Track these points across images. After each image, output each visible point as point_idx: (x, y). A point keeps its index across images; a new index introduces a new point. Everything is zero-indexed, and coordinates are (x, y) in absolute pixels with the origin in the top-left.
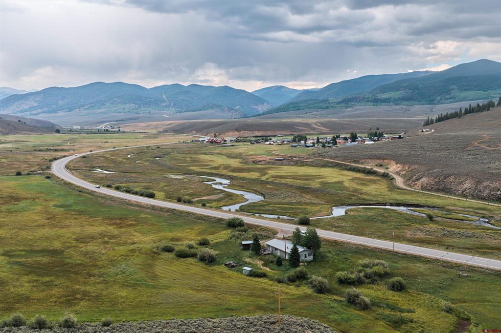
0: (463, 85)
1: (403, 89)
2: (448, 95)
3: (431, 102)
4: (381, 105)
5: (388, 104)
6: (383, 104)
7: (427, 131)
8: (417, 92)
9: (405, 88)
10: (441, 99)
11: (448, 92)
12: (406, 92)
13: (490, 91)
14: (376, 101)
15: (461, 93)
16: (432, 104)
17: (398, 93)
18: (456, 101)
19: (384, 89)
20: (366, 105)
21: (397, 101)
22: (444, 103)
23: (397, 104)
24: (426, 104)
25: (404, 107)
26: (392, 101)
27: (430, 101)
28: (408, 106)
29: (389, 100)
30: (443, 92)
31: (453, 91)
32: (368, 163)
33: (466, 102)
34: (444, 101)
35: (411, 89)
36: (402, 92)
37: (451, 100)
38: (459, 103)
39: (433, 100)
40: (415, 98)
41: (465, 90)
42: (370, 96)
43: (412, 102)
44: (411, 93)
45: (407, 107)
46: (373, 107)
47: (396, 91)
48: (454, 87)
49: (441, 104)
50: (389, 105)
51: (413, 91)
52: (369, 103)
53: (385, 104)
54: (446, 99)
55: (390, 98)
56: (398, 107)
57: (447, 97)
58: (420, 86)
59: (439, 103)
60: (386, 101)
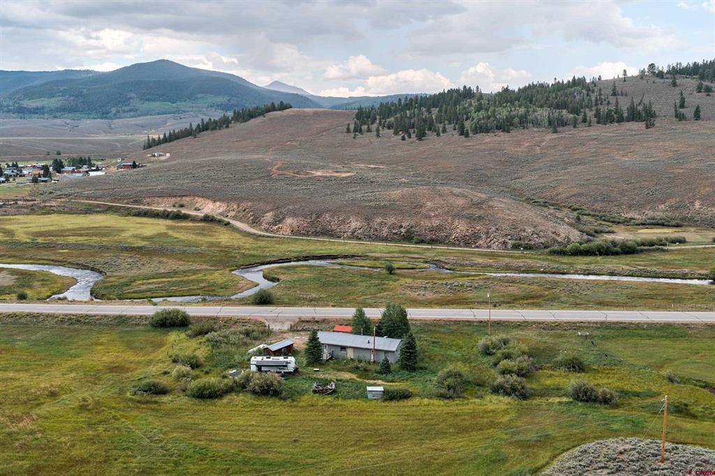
0: (144, 93)
1: (61, 94)
2: (126, 105)
3: (105, 116)
4: (30, 118)
5: (41, 116)
6: (33, 116)
7: (160, 156)
8: (81, 99)
9: (63, 93)
10: (118, 112)
11: (126, 101)
12: (65, 100)
13: (179, 103)
14: (22, 112)
15: (143, 104)
16: (106, 118)
17: (53, 100)
18: (139, 115)
19: (31, 93)
20: (6, 117)
21: (55, 112)
22: (123, 118)
23: (55, 117)
24: (99, 118)
25: (68, 121)
26: (47, 113)
27: (103, 114)
28: (74, 119)
29: (42, 111)
30: (119, 102)
31: (132, 101)
32: (158, 203)
33: (151, 117)
34: (122, 115)
35: (73, 96)
36: (60, 98)
37: (132, 113)
38: (141, 118)
39: (107, 113)
40: (81, 109)
41: (149, 100)
42: (11, 104)
43: (78, 114)
44: (74, 100)
45: (73, 121)
46: (20, 120)
47: (50, 98)
48: (133, 95)
49: (120, 118)
50: (43, 118)
51: (77, 99)
52: (11, 114)
53: (37, 115)
54: (124, 111)
55: (43, 108)
56: (58, 121)
57: (126, 108)
58: (85, 91)
59: (116, 116)
60: (38, 111)
